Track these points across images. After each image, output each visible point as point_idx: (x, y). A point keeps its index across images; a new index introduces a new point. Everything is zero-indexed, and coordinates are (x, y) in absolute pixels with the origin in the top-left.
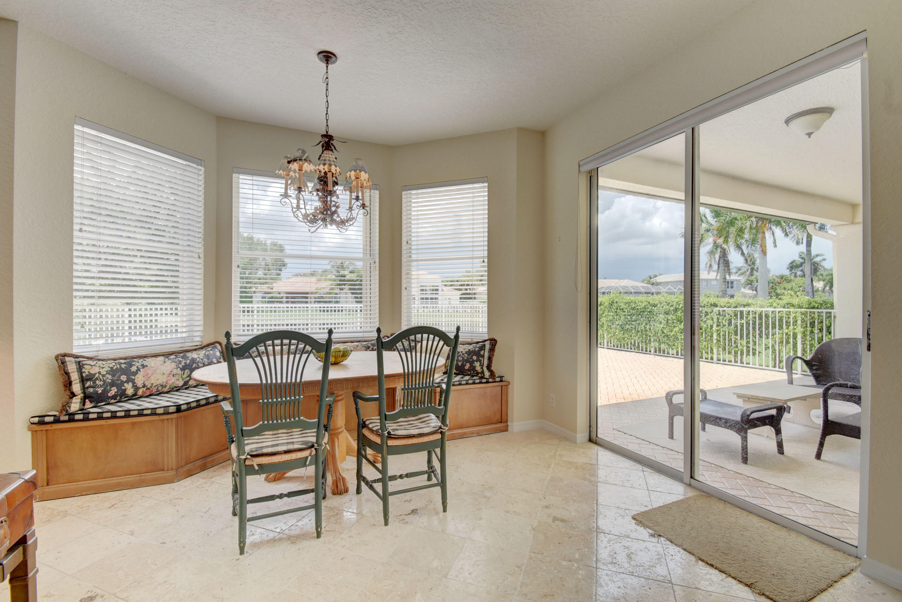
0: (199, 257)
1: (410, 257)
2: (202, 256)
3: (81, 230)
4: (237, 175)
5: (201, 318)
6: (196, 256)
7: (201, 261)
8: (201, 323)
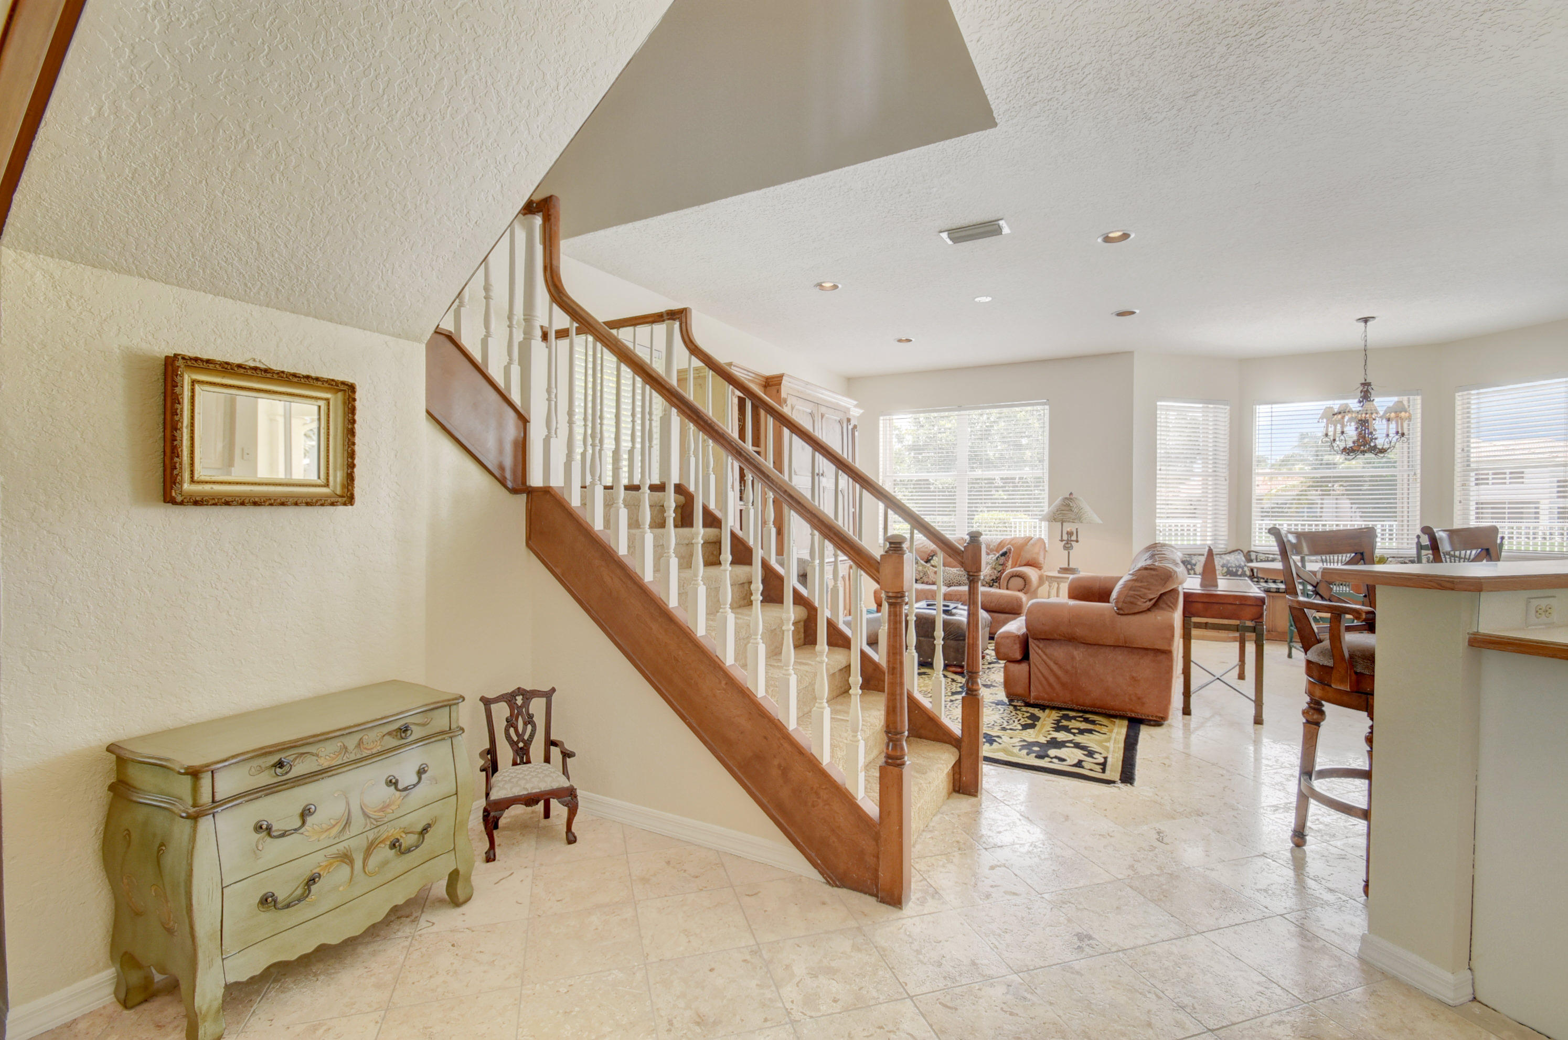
0: (1226, 480)
1: (1468, 466)
2: (1227, 478)
3: (1160, 470)
4: (1258, 407)
5: (1225, 529)
6: (1223, 479)
7: (1227, 482)
8: (1226, 533)
